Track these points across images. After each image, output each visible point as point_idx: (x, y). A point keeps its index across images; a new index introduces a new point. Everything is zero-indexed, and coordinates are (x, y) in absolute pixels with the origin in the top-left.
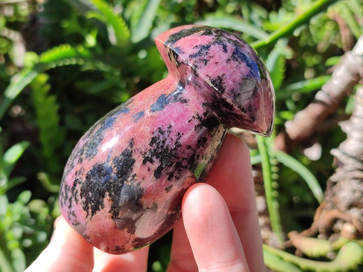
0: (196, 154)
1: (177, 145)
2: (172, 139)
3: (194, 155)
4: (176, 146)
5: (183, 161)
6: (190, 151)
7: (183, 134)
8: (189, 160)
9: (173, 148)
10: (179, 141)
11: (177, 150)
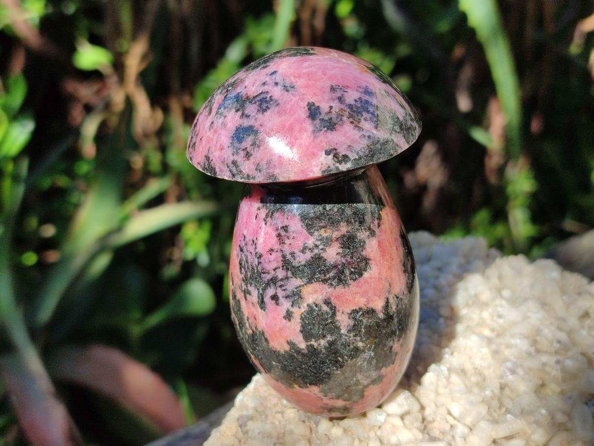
0: (287, 254)
1: (258, 256)
2: (251, 253)
3: (284, 257)
4: (258, 258)
5: (276, 272)
6: (274, 255)
7: (256, 239)
8: (283, 267)
9: (257, 263)
10: (257, 250)
11: (261, 263)
